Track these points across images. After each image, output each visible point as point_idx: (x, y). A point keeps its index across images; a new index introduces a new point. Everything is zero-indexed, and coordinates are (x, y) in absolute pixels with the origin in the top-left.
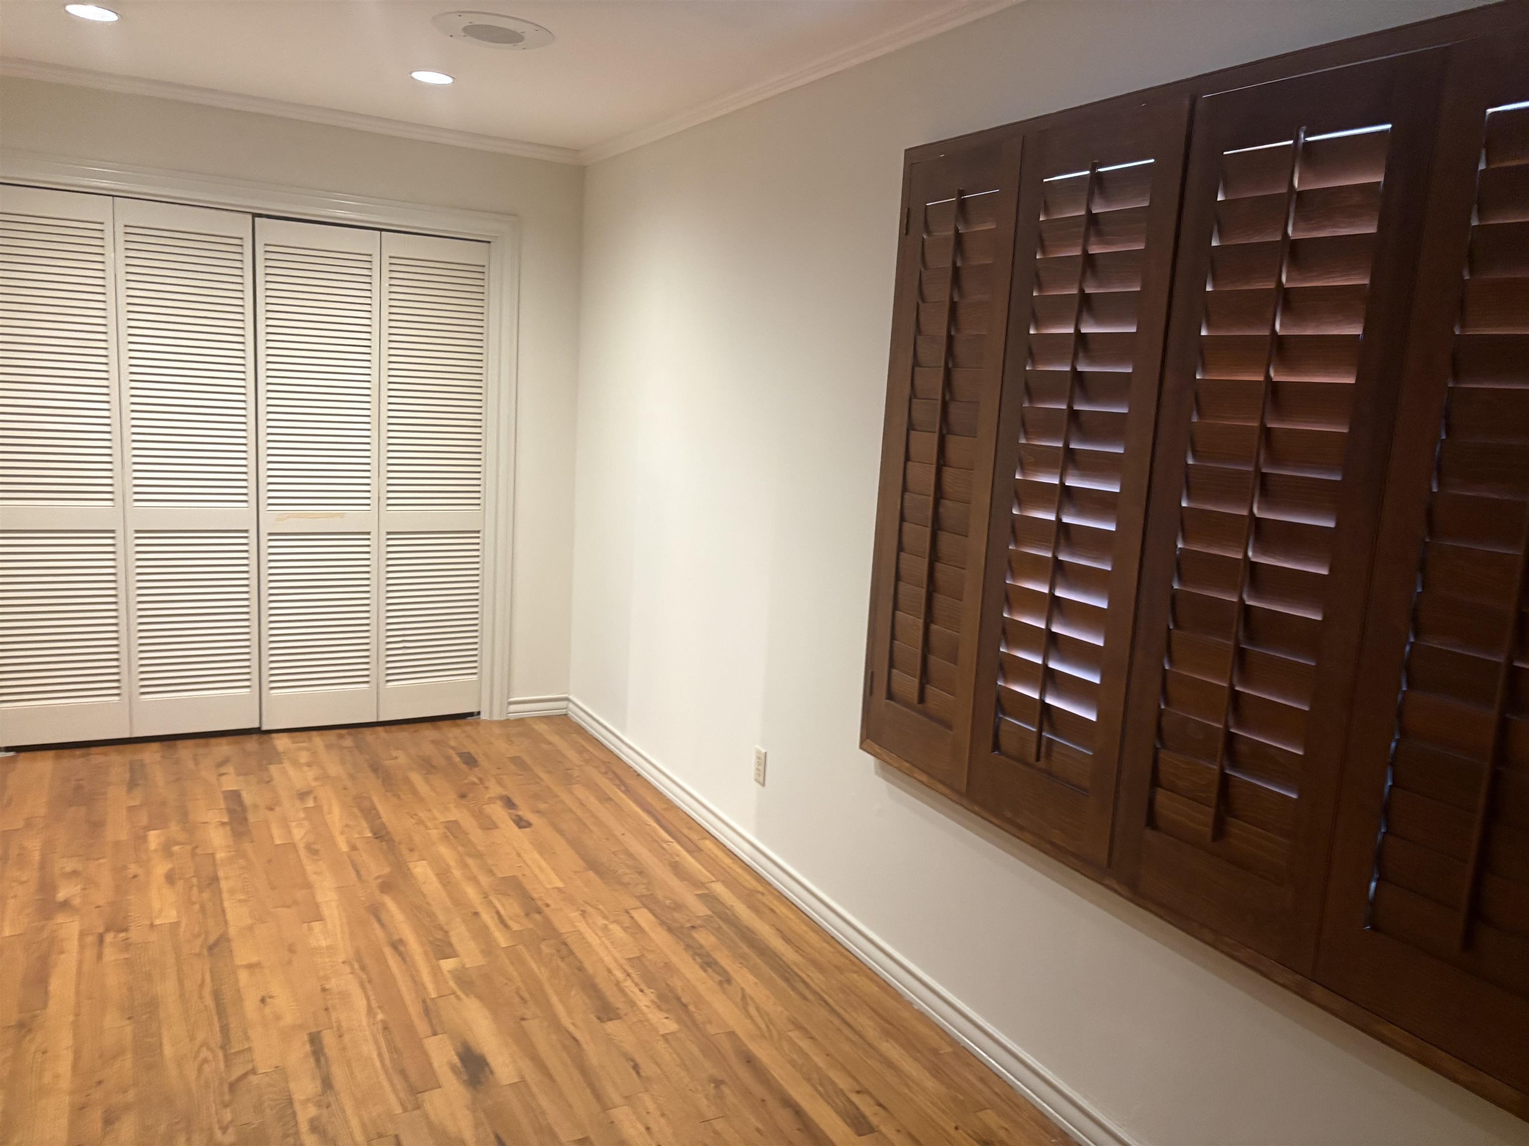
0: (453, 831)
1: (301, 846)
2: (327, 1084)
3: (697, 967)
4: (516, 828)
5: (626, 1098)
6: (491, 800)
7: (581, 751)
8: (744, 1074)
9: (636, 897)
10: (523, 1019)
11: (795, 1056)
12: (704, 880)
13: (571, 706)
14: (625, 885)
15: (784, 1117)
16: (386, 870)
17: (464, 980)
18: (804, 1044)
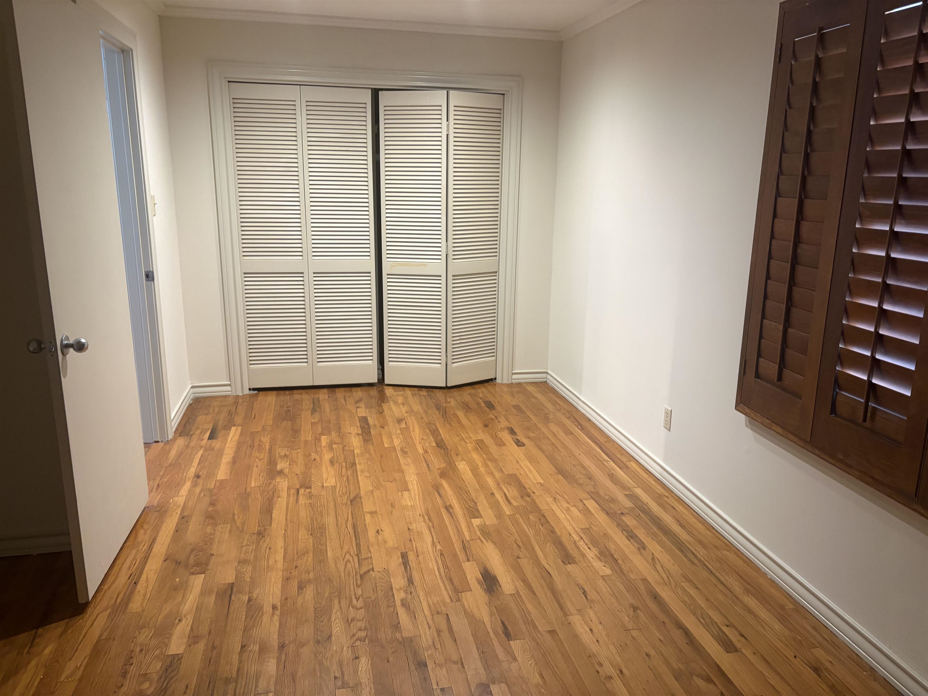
0: (480, 445)
1: (398, 449)
2: (410, 581)
3: (625, 538)
4: (516, 447)
5: (579, 610)
6: (502, 429)
7: (554, 404)
8: (653, 606)
9: (588, 493)
10: (518, 558)
11: (686, 599)
12: (629, 485)
13: (548, 376)
14: (581, 485)
15: (677, 634)
16: (443, 465)
17: (485, 532)
18: (692, 592)
